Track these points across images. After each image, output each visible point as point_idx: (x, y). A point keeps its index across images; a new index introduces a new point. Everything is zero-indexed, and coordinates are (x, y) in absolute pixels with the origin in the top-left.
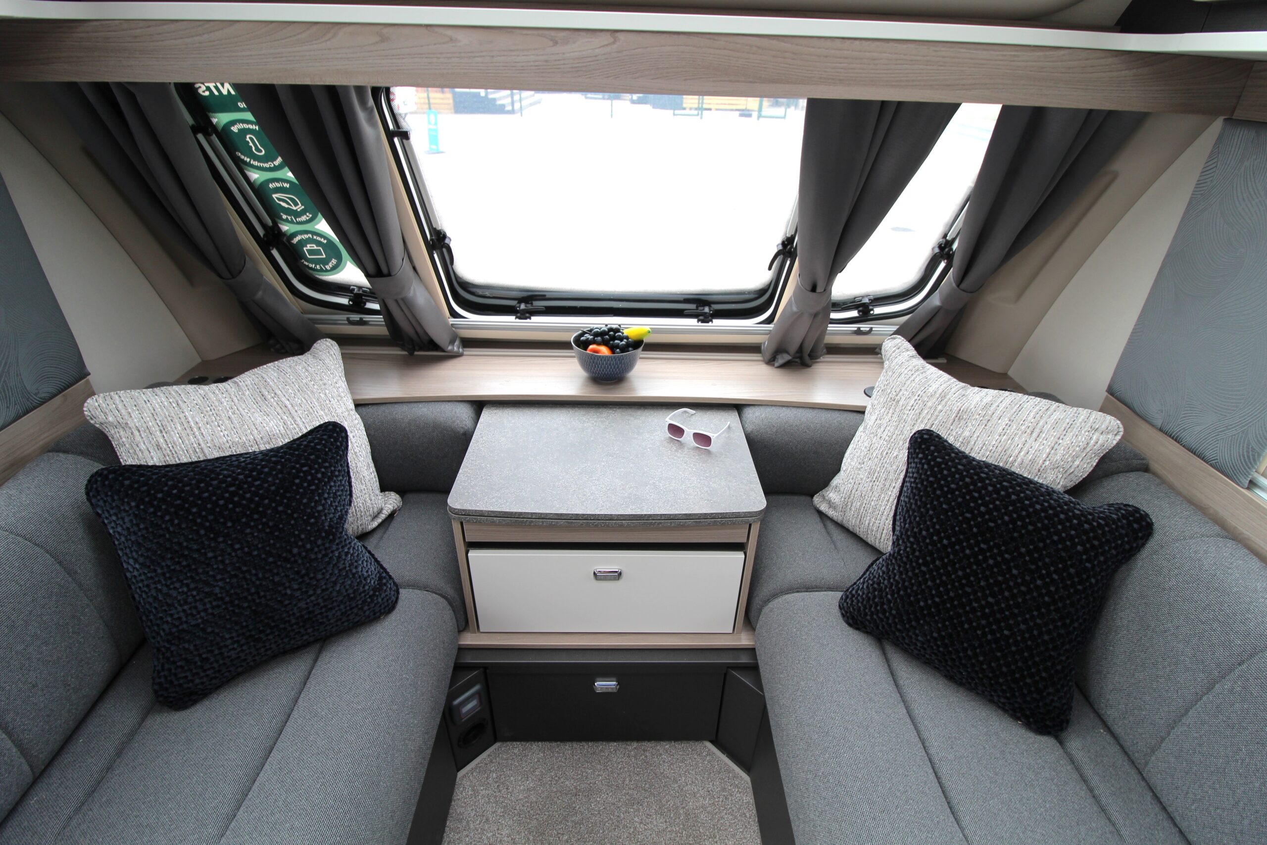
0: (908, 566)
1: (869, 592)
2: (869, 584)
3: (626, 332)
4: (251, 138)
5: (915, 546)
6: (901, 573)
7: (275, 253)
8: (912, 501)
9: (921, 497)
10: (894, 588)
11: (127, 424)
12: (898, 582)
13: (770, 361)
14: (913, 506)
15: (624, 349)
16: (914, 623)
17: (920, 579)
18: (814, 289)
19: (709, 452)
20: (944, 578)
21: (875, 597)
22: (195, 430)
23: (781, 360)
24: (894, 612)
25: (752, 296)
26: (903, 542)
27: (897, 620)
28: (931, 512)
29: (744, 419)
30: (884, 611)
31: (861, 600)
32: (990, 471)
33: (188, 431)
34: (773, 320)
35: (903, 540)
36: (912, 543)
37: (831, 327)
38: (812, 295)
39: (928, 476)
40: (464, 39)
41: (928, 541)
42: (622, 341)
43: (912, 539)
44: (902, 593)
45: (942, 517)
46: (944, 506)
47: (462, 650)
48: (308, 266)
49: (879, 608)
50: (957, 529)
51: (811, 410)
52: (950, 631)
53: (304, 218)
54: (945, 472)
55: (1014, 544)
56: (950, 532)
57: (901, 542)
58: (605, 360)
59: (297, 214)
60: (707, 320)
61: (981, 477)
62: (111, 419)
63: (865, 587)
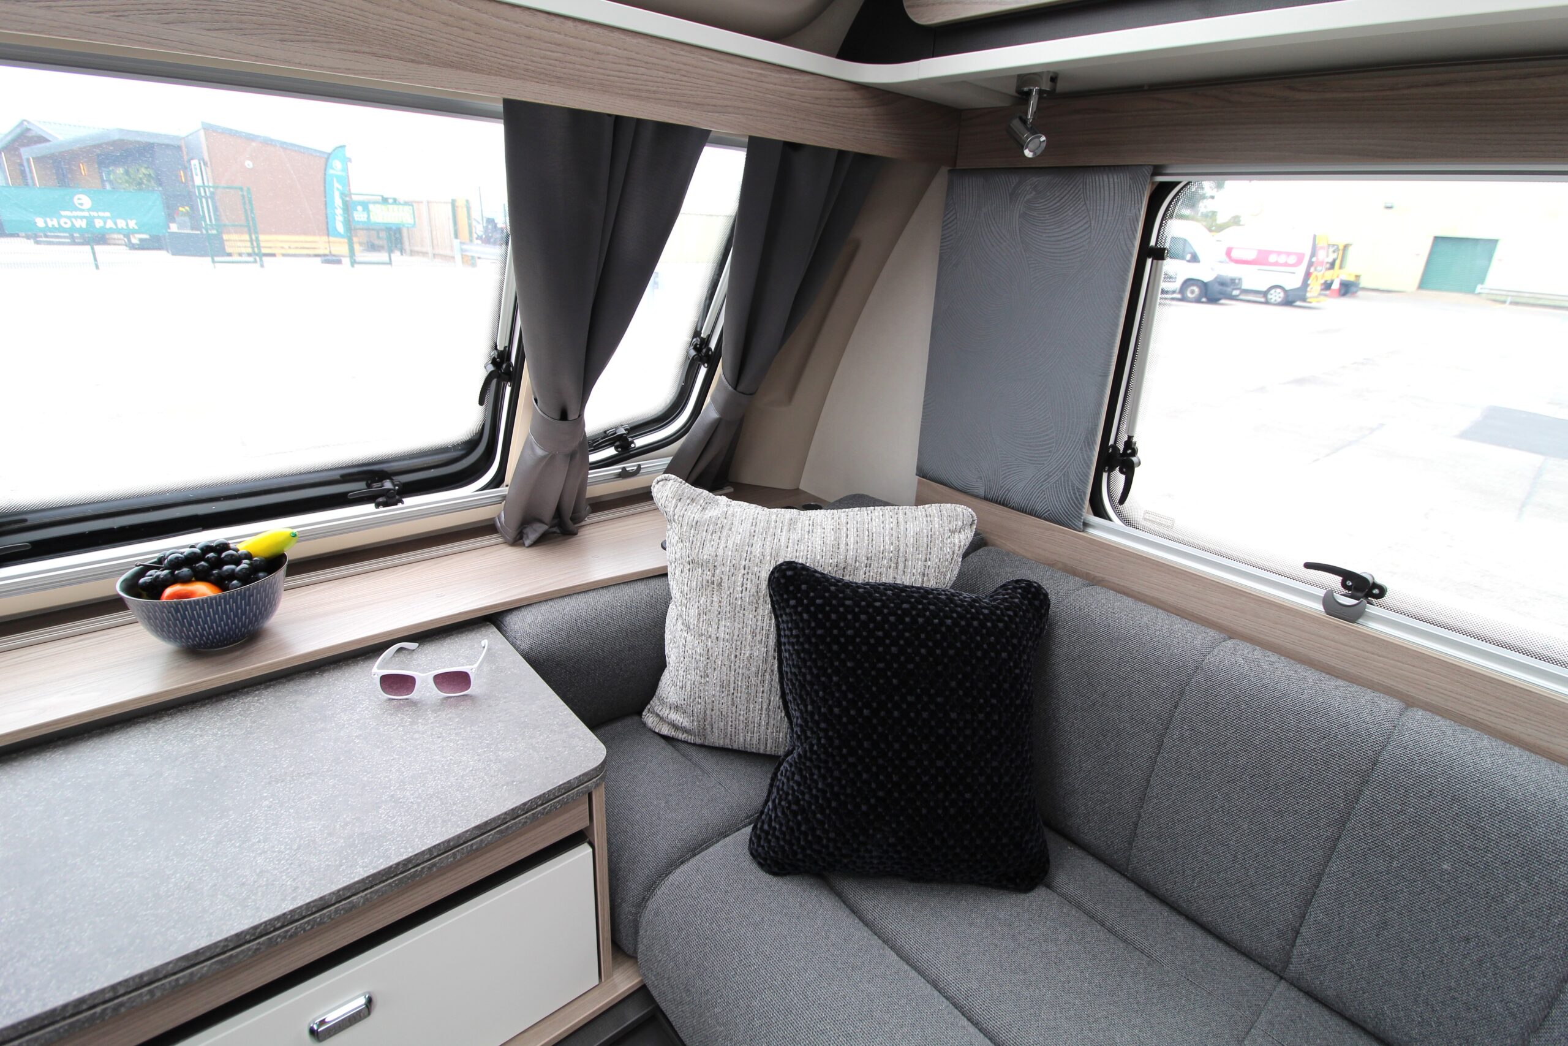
0: (830, 765)
1: (789, 821)
2: (783, 808)
3: (243, 548)
5: (830, 733)
6: (824, 778)
8: (803, 670)
9: (815, 661)
10: (820, 801)
12: (823, 792)
14: (809, 677)
15: (246, 578)
16: (861, 838)
17: (851, 775)
18: (564, 416)
20: (880, 761)
21: (799, 824)
23: (532, 536)
24: (832, 835)
26: (813, 732)
27: (839, 845)
28: (835, 679)
29: (510, 633)
30: (820, 838)
31: (781, 836)
32: (881, 595)
34: (502, 480)
35: (811, 729)
36: (825, 731)
37: (593, 474)
38: (564, 424)
39: (814, 629)
41: (844, 720)
42: (238, 563)
43: (823, 725)
44: (834, 804)
45: (851, 680)
46: (849, 664)
49: (810, 838)
50: (874, 689)
51: (605, 591)
52: (908, 826)
54: (834, 616)
55: (941, 680)
56: (867, 696)
57: (809, 734)
58: (211, 606)
60: (394, 500)
61: (876, 607)
63: (780, 814)
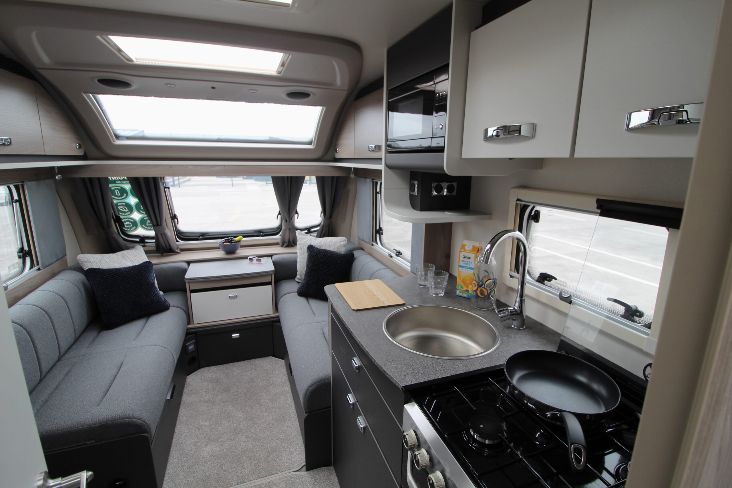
1: (302, 287)
4: (117, 191)
7: (117, 224)
11: (90, 261)
13: (282, 246)
19: (261, 263)
22: (109, 263)
23: (285, 245)
25: (276, 230)
29: (272, 257)
31: (301, 290)
33: (107, 263)
34: (282, 235)
38: (286, 223)
39: (311, 254)
40: (190, 167)
47: (188, 329)
48: (124, 230)
53: (127, 214)
59: (125, 212)
60: (262, 237)
62: (85, 260)
